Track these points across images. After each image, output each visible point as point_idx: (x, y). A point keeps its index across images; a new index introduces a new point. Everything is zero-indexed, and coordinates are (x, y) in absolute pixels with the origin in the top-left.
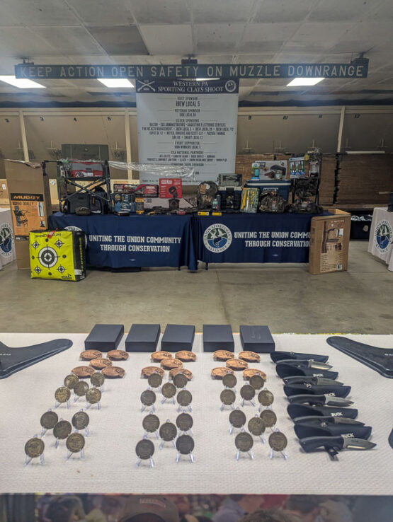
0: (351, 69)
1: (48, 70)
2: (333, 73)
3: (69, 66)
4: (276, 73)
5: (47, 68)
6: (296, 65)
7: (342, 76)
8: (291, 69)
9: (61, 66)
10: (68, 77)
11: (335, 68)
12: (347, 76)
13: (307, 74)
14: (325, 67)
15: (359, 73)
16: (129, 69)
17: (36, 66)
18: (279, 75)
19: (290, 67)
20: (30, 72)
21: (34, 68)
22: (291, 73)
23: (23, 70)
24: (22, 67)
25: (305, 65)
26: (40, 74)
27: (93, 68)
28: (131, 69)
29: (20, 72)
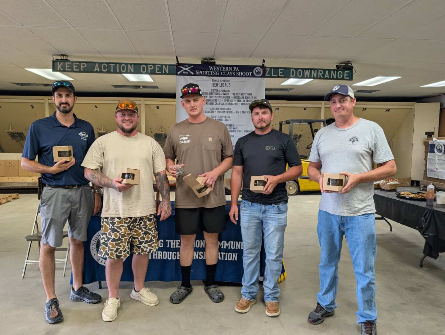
0: (340, 74)
1: (84, 65)
2: (326, 76)
3: (103, 63)
4: (281, 74)
5: (82, 64)
6: (296, 69)
7: (333, 79)
8: (293, 72)
9: (96, 63)
10: (101, 72)
11: (327, 72)
12: (337, 79)
13: (305, 76)
14: (319, 71)
15: (346, 77)
16: (156, 67)
17: (73, 62)
18: (283, 76)
19: (291, 70)
20: (67, 67)
21: (70, 63)
22: (293, 75)
23: (59, 65)
24: (59, 62)
25: (303, 69)
26: (76, 68)
27: (125, 65)
28: (158, 67)
29: (57, 65)
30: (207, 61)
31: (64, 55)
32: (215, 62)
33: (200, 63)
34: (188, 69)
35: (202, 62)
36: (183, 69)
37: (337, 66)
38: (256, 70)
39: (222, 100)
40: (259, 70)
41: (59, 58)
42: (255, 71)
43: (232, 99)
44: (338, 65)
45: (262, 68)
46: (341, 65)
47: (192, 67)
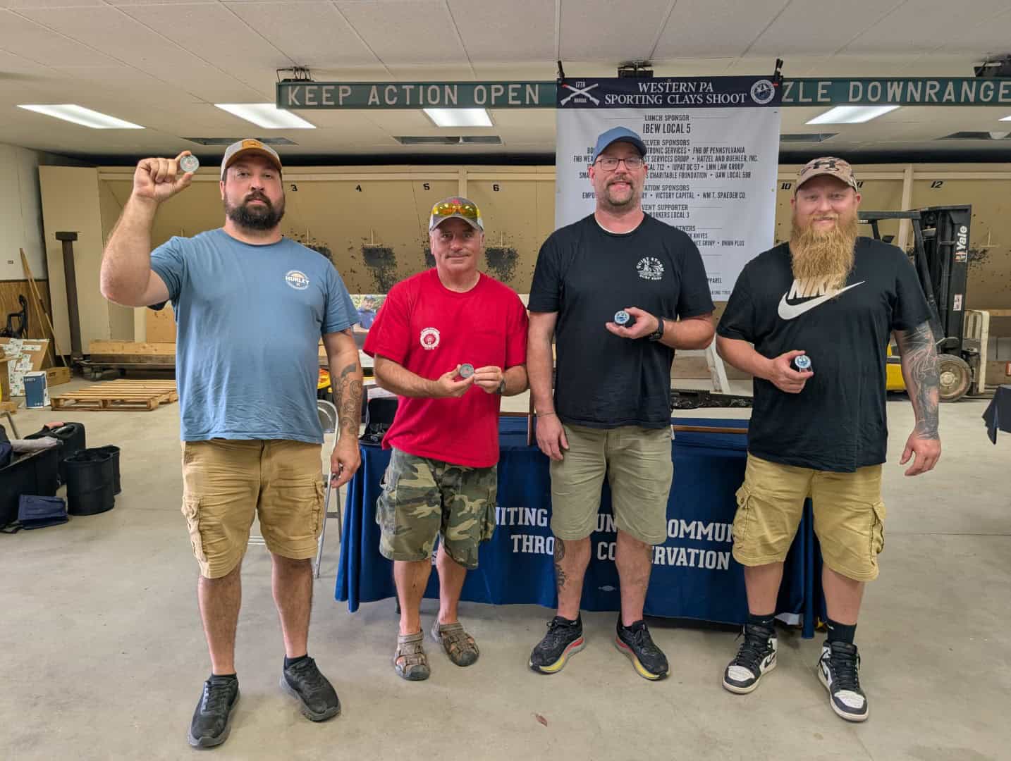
0: (988, 88)
1: (345, 91)
3: (387, 84)
4: (823, 96)
5: (341, 88)
6: (866, 81)
9: (371, 84)
10: (383, 106)
11: (951, 85)
12: (978, 102)
14: (929, 83)
15: (1004, 96)
16: (510, 90)
17: (320, 85)
18: (828, 100)
19: (852, 84)
20: (308, 96)
21: (315, 87)
22: (855, 95)
23: (292, 92)
24: (292, 85)
25: (884, 81)
26: (328, 99)
27: (436, 87)
28: (514, 90)
29: (288, 95)
30: (632, 69)
31: (303, 69)
32: (651, 72)
33: (616, 76)
34: (587, 92)
35: (619, 72)
36: (573, 92)
37: (976, 69)
38: (759, 86)
39: (668, 167)
40: (765, 87)
41: (291, 75)
42: (756, 90)
43: (695, 162)
44: (981, 65)
45: (773, 83)
46: (990, 65)
47: (597, 85)
